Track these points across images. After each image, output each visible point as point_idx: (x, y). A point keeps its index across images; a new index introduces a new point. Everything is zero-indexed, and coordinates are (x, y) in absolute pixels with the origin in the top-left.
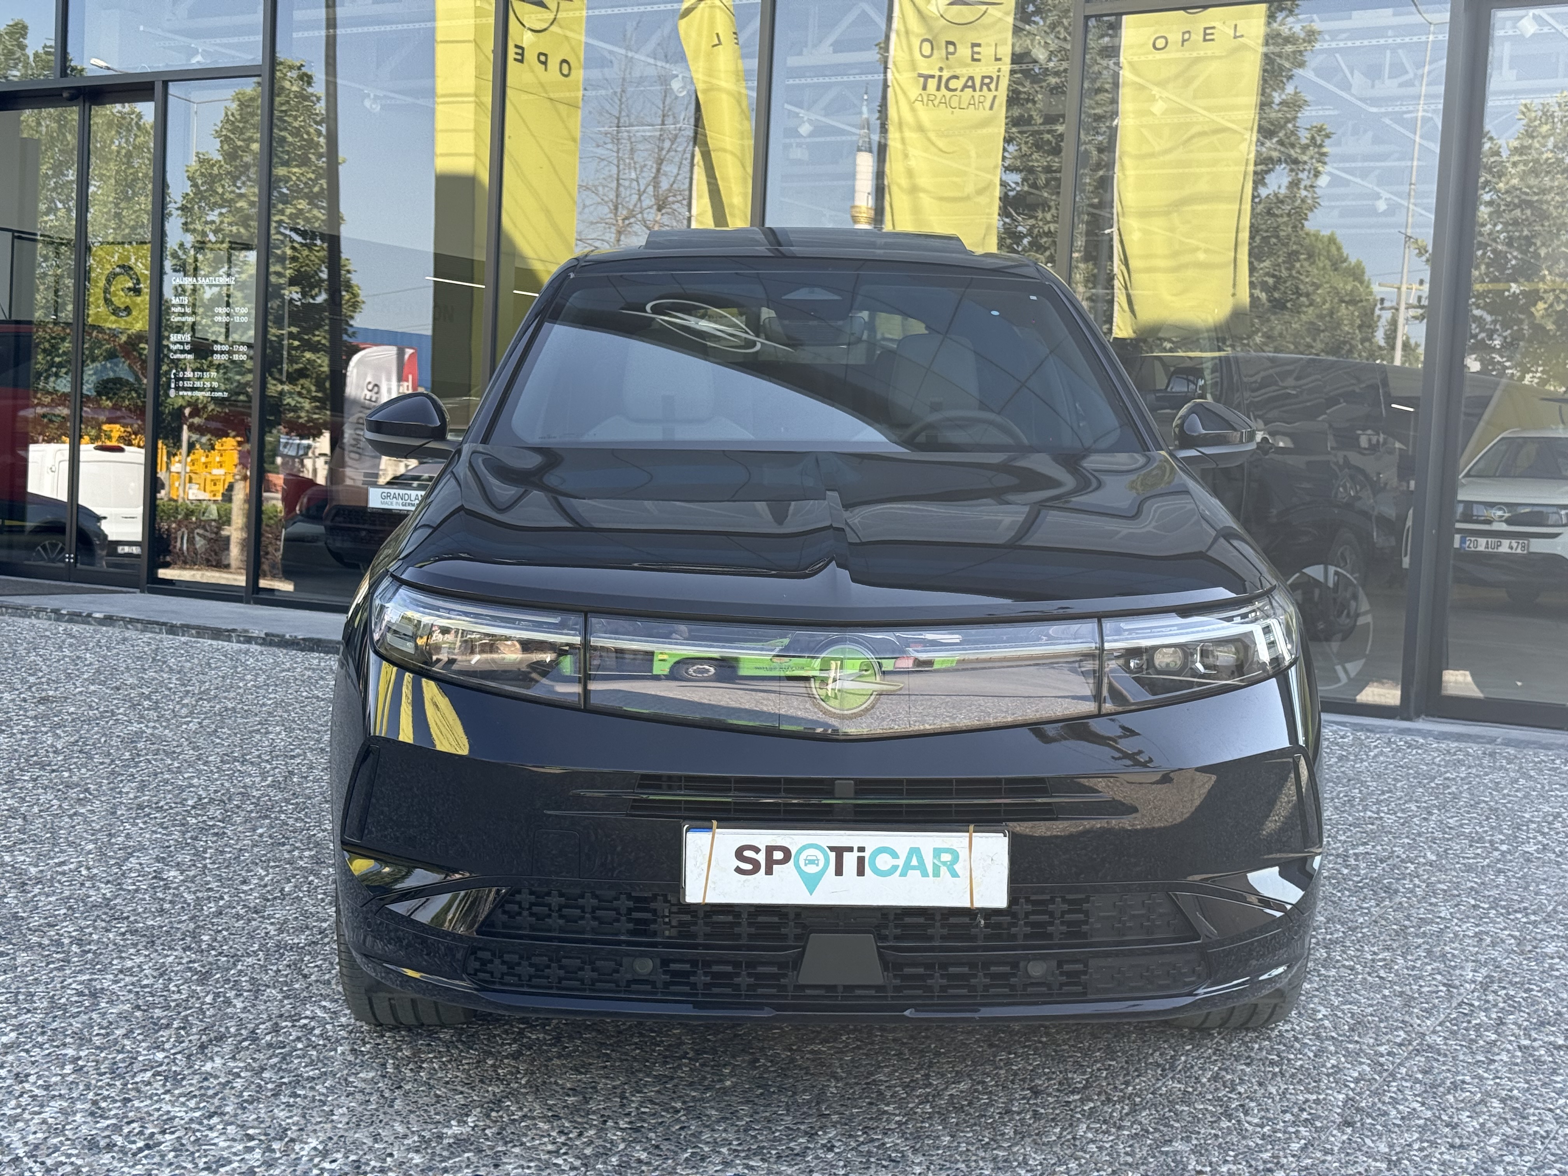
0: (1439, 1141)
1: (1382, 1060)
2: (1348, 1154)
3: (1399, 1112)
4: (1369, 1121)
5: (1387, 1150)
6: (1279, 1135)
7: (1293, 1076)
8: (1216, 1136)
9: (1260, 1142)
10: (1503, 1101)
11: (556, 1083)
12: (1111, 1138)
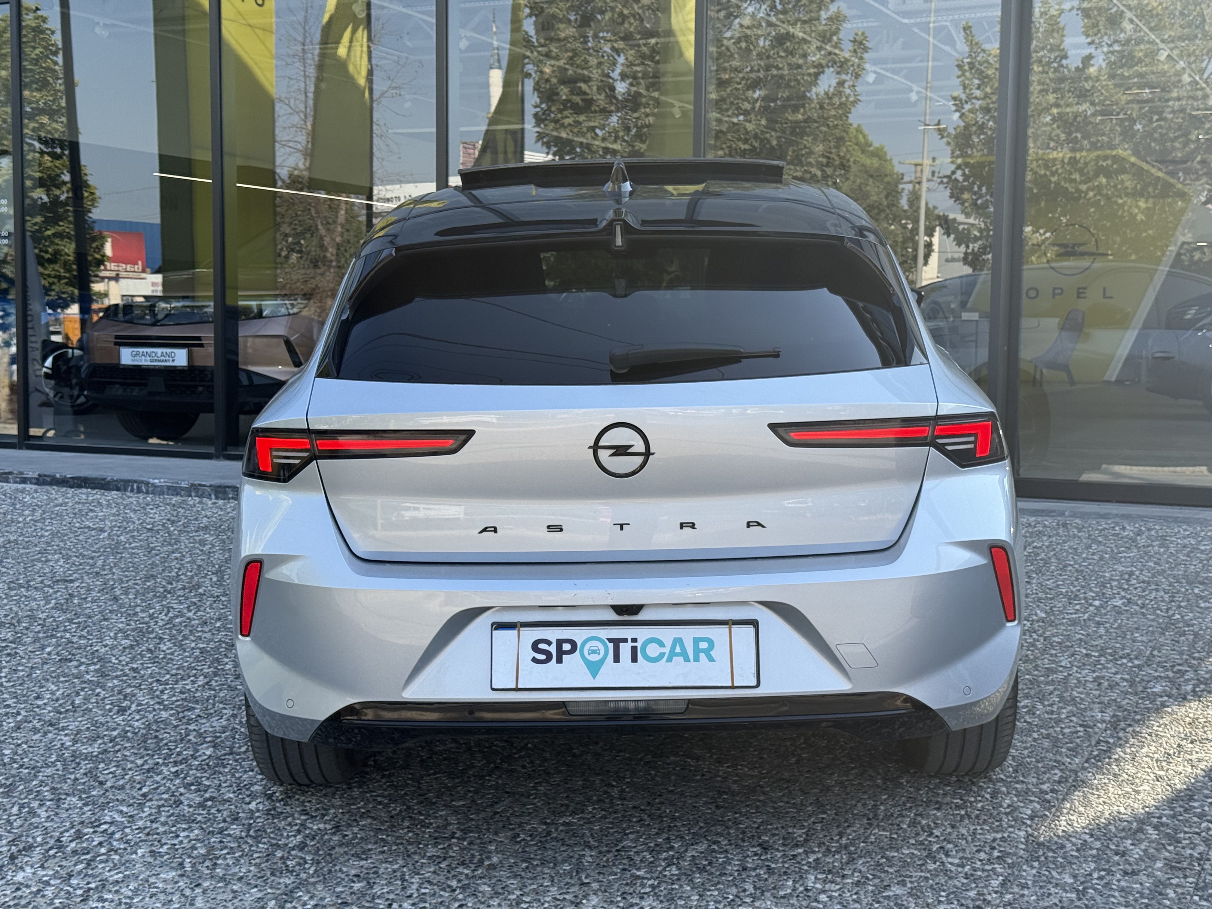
0: (1114, 869)
1: (1048, 797)
2: (1041, 887)
3: (1074, 844)
4: (1050, 854)
5: (1072, 881)
6: (979, 873)
7: (977, 817)
8: (926, 878)
9: (965, 881)
10: (1156, 827)
11: (341, 870)
12: (838, 887)
